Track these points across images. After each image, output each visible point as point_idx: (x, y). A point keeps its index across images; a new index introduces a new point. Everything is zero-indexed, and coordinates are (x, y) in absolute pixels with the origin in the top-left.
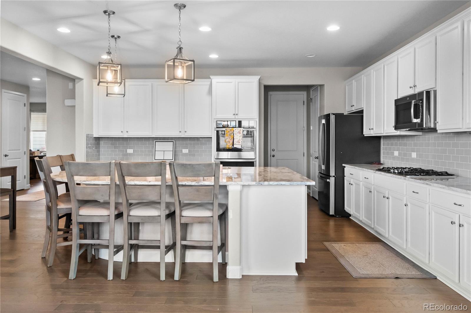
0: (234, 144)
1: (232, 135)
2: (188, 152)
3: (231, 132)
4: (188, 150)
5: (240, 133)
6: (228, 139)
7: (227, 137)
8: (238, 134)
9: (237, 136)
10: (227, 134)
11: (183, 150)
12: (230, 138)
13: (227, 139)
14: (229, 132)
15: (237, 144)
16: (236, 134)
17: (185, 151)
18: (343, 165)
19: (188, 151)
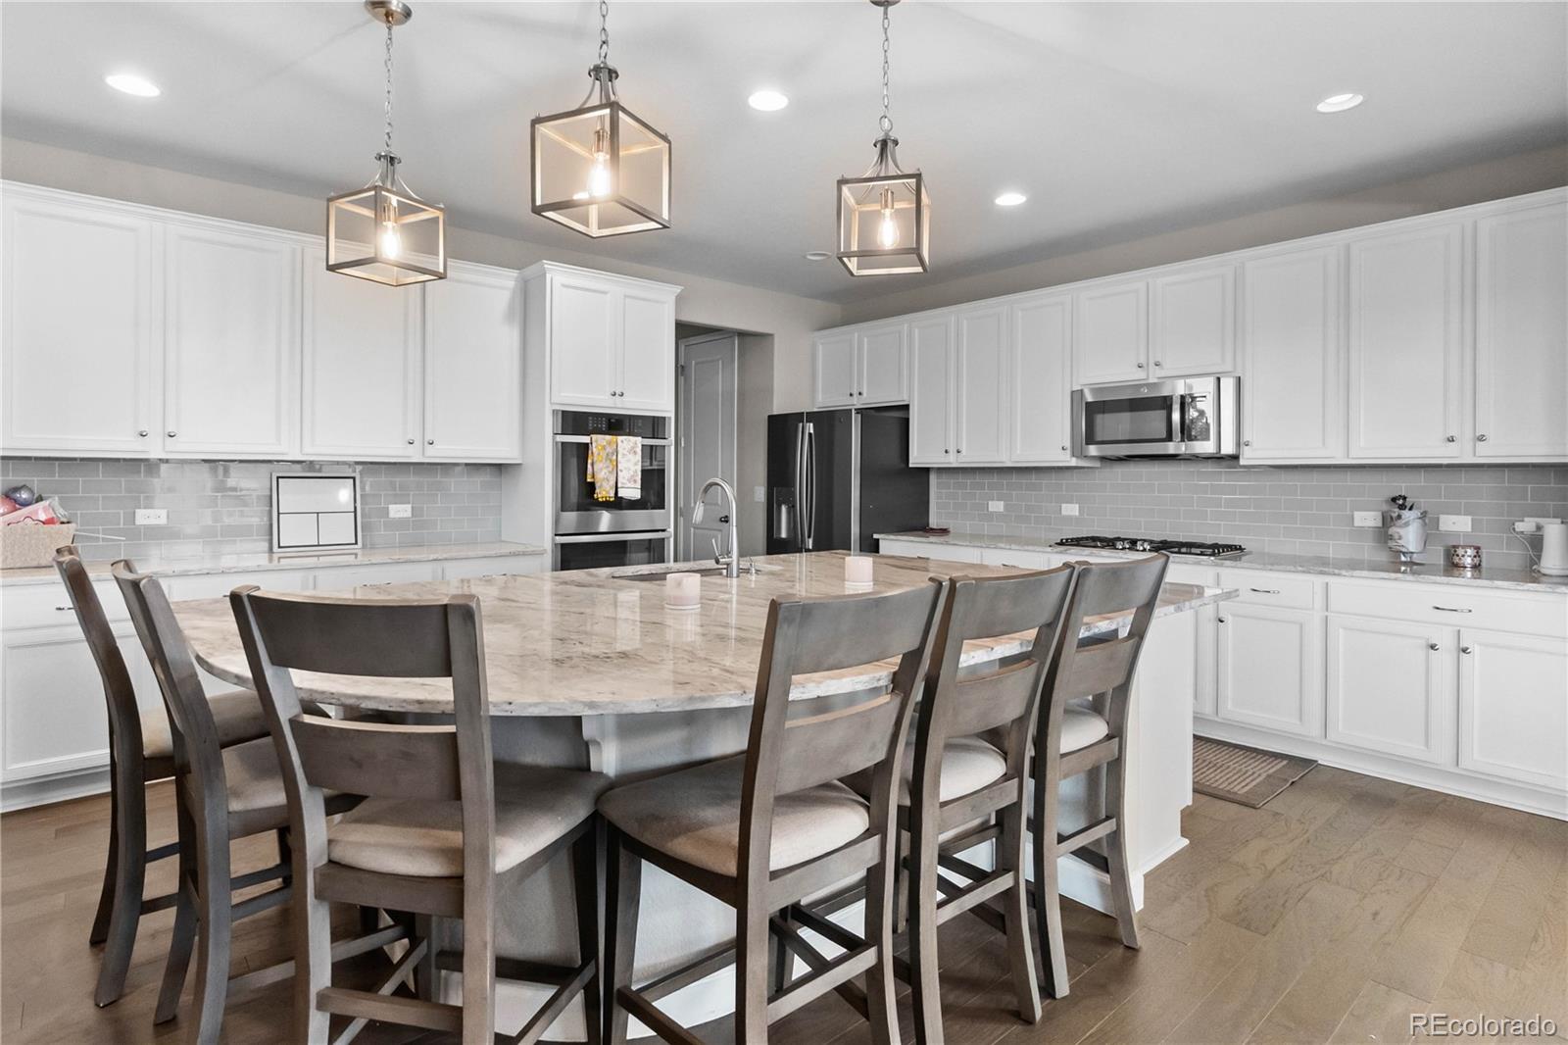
0: (619, 485)
1: (615, 457)
2: (408, 514)
3: (609, 450)
4: (409, 507)
5: (635, 453)
6: (605, 471)
7: (601, 465)
8: (631, 456)
9: (629, 461)
10: (599, 454)
11: (391, 506)
12: (607, 467)
13: (601, 469)
14: (604, 448)
15: (629, 485)
16: (624, 454)
17: (400, 511)
18: (875, 536)
19: (410, 510)
